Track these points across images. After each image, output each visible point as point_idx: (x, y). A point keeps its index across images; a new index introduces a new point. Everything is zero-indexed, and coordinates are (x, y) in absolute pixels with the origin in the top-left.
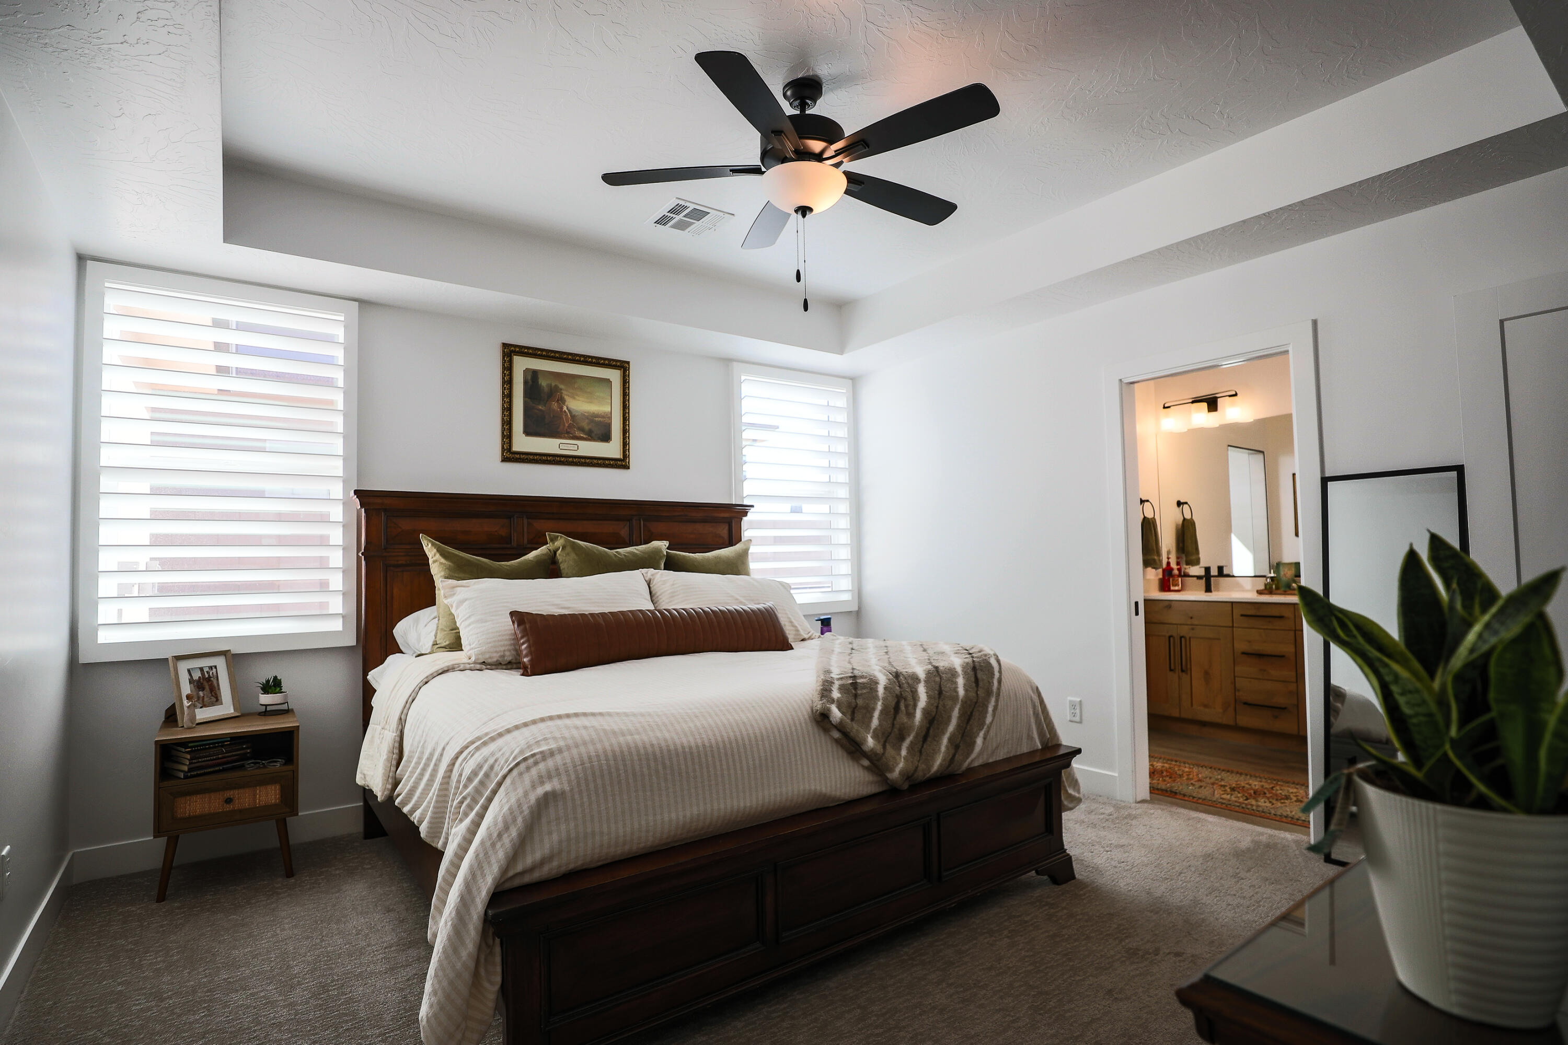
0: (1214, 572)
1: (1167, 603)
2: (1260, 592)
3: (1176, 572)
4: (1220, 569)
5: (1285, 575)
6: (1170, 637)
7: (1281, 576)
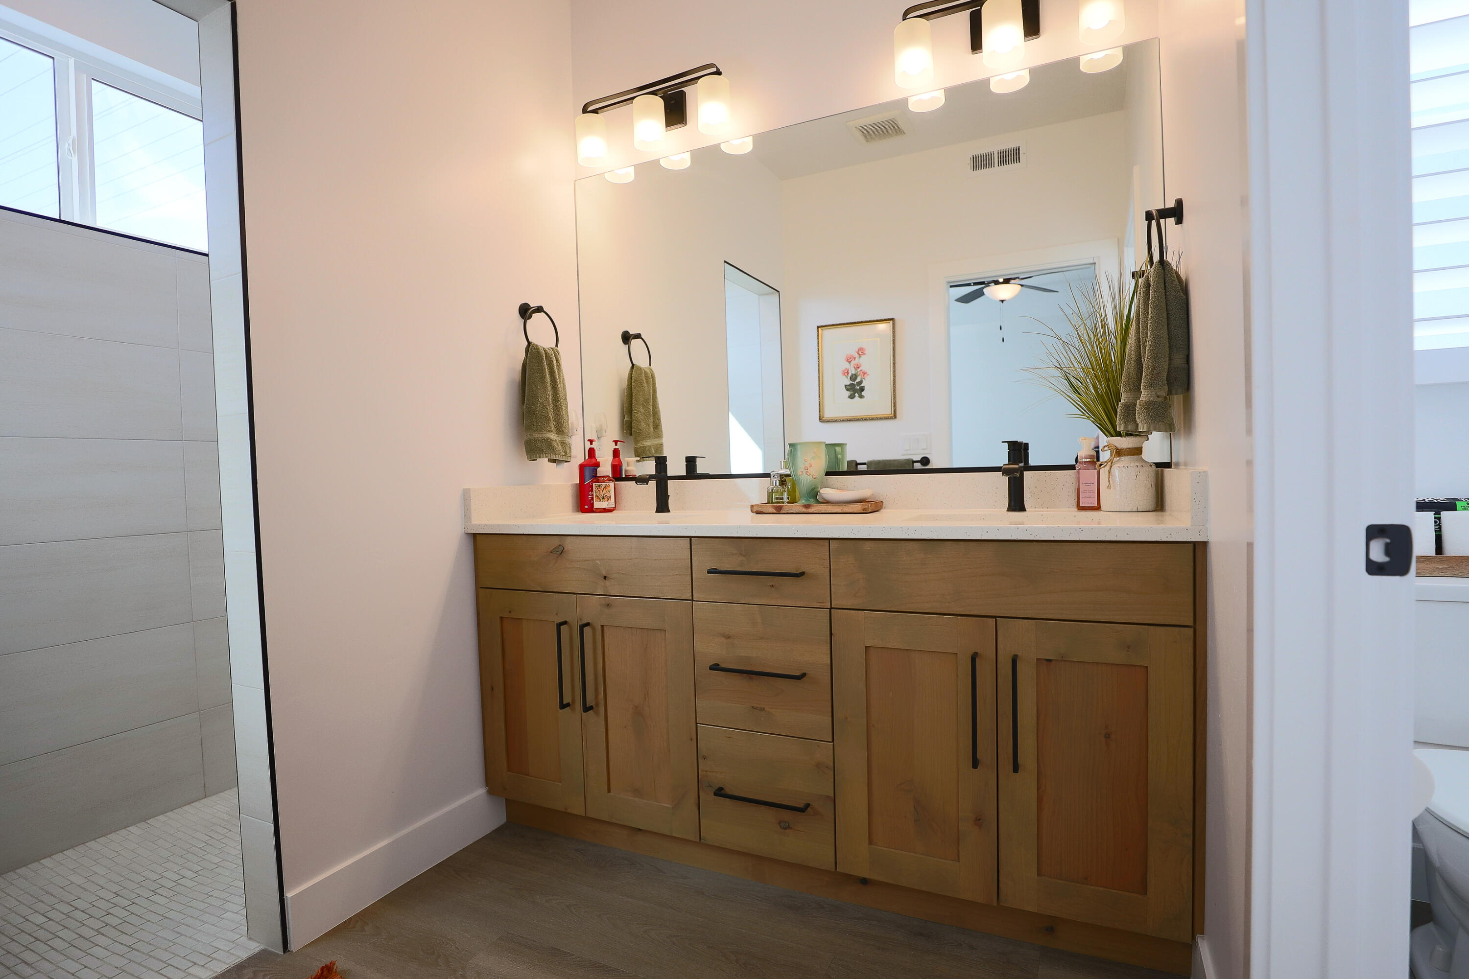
0: (676, 467)
1: (556, 542)
2: (758, 511)
3: (605, 469)
4: (691, 462)
5: (806, 469)
6: (560, 625)
7: (799, 473)
